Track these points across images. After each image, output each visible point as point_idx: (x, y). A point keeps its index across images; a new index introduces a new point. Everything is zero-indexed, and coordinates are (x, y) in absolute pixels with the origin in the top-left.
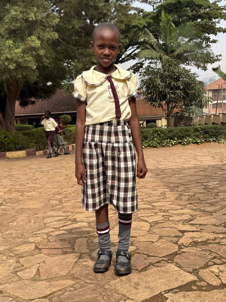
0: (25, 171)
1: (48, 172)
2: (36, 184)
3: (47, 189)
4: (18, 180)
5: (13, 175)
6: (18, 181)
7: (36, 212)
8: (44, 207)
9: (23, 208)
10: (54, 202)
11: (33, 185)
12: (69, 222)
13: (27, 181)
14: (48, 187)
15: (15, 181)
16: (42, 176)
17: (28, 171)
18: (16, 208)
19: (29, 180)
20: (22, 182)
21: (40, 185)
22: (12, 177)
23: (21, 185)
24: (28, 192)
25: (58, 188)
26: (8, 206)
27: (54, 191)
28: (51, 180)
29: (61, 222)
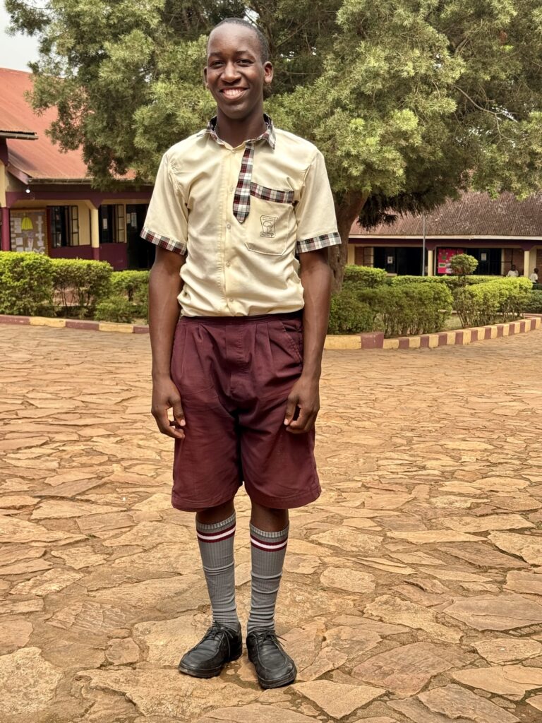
0: (356, 381)
1: (400, 388)
2: (373, 408)
3: (391, 419)
4: (343, 398)
5: (333, 388)
6: (343, 400)
7: (368, 450)
8: (381, 445)
9: (348, 443)
10: (399, 441)
11: (368, 410)
12: (415, 469)
13: (358, 402)
14: (395, 416)
15: (336, 398)
16: (387, 394)
17: (362, 383)
18: (338, 441)
19: (362, 400)
20: (348, 403)
21: (382, 412)
22: (330, 392)
23: (346, 407)
24: (359, 421)
25: (411, 420)
26: (325, 436)
27: (403, 424)
28: (403, 406)
29: (402, 467)
